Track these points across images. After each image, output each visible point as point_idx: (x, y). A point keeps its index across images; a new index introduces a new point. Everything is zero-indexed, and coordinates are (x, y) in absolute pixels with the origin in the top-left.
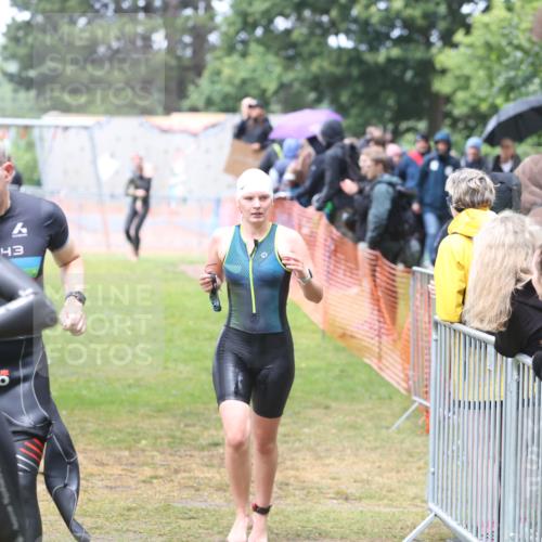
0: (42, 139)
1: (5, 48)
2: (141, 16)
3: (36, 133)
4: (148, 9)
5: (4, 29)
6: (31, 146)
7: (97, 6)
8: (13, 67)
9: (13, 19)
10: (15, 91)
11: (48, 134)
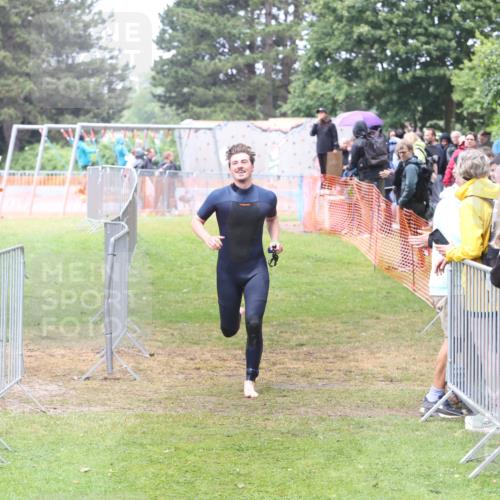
0: (180, 138)
1: (154, 78)
2: (248, 52)
3: (176, 133)
4: (252, 47)
5: (152, 65)
6: (173, 142)
7: (218, 45)
8: (160, 91)
9: (161, 57)
10: (162, 107)
11: (184, 134)
